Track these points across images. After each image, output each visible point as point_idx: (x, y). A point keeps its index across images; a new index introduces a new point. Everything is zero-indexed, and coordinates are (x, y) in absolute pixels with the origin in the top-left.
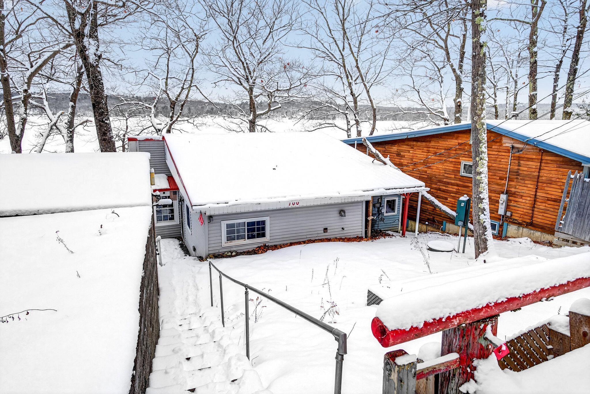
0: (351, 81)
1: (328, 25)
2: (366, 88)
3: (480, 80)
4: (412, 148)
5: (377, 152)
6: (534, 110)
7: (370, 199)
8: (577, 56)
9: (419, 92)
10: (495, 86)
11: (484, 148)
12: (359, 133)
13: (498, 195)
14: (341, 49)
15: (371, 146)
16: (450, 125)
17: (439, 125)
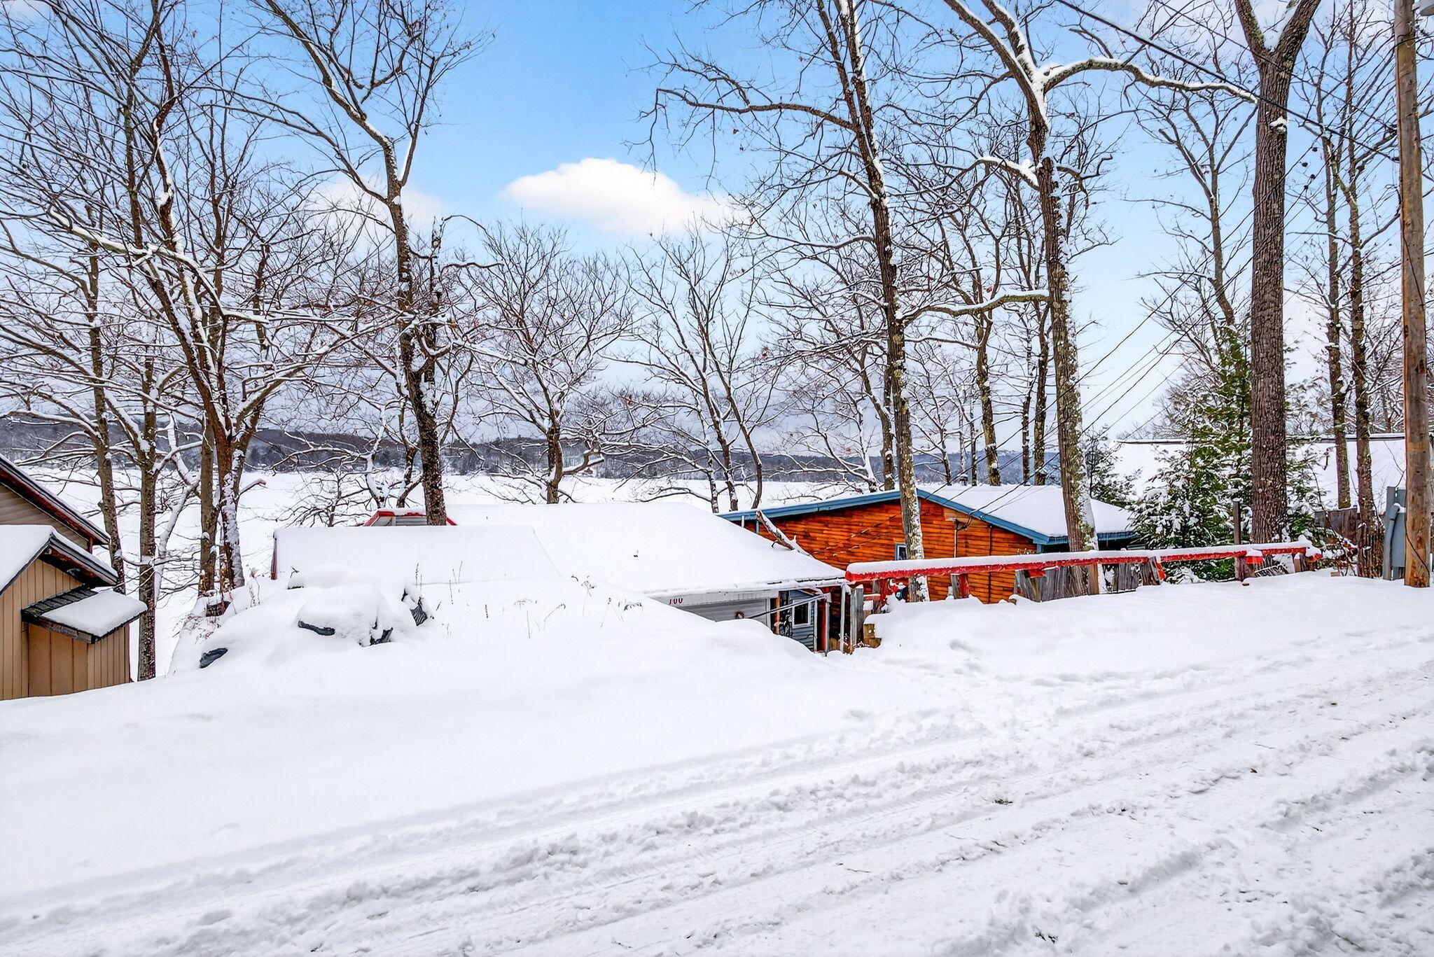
0: (717, 419)
1: (679, 331)
2: (744, 431)
3: (905, 440)
4: (826, 526)
5: (779, 531)
6: (995, 470)
7: (776, 595)
8: (1043, 395)
9: (826, 439)
10: (942, 431)
11: (916, 521)
12: (734, 504)
13: (945, 589)
14: (701, 368)
15: (769, 523)
16: (879, 492)
17: (860, 491)
